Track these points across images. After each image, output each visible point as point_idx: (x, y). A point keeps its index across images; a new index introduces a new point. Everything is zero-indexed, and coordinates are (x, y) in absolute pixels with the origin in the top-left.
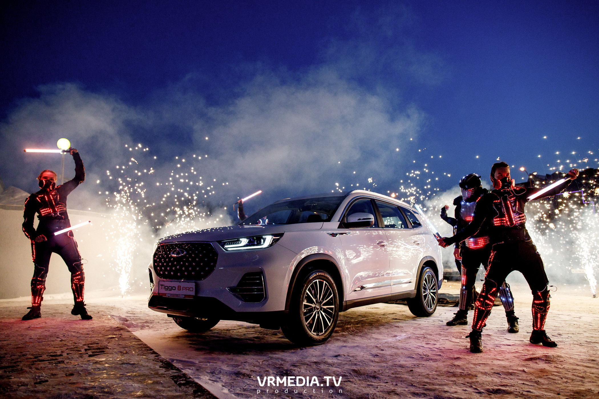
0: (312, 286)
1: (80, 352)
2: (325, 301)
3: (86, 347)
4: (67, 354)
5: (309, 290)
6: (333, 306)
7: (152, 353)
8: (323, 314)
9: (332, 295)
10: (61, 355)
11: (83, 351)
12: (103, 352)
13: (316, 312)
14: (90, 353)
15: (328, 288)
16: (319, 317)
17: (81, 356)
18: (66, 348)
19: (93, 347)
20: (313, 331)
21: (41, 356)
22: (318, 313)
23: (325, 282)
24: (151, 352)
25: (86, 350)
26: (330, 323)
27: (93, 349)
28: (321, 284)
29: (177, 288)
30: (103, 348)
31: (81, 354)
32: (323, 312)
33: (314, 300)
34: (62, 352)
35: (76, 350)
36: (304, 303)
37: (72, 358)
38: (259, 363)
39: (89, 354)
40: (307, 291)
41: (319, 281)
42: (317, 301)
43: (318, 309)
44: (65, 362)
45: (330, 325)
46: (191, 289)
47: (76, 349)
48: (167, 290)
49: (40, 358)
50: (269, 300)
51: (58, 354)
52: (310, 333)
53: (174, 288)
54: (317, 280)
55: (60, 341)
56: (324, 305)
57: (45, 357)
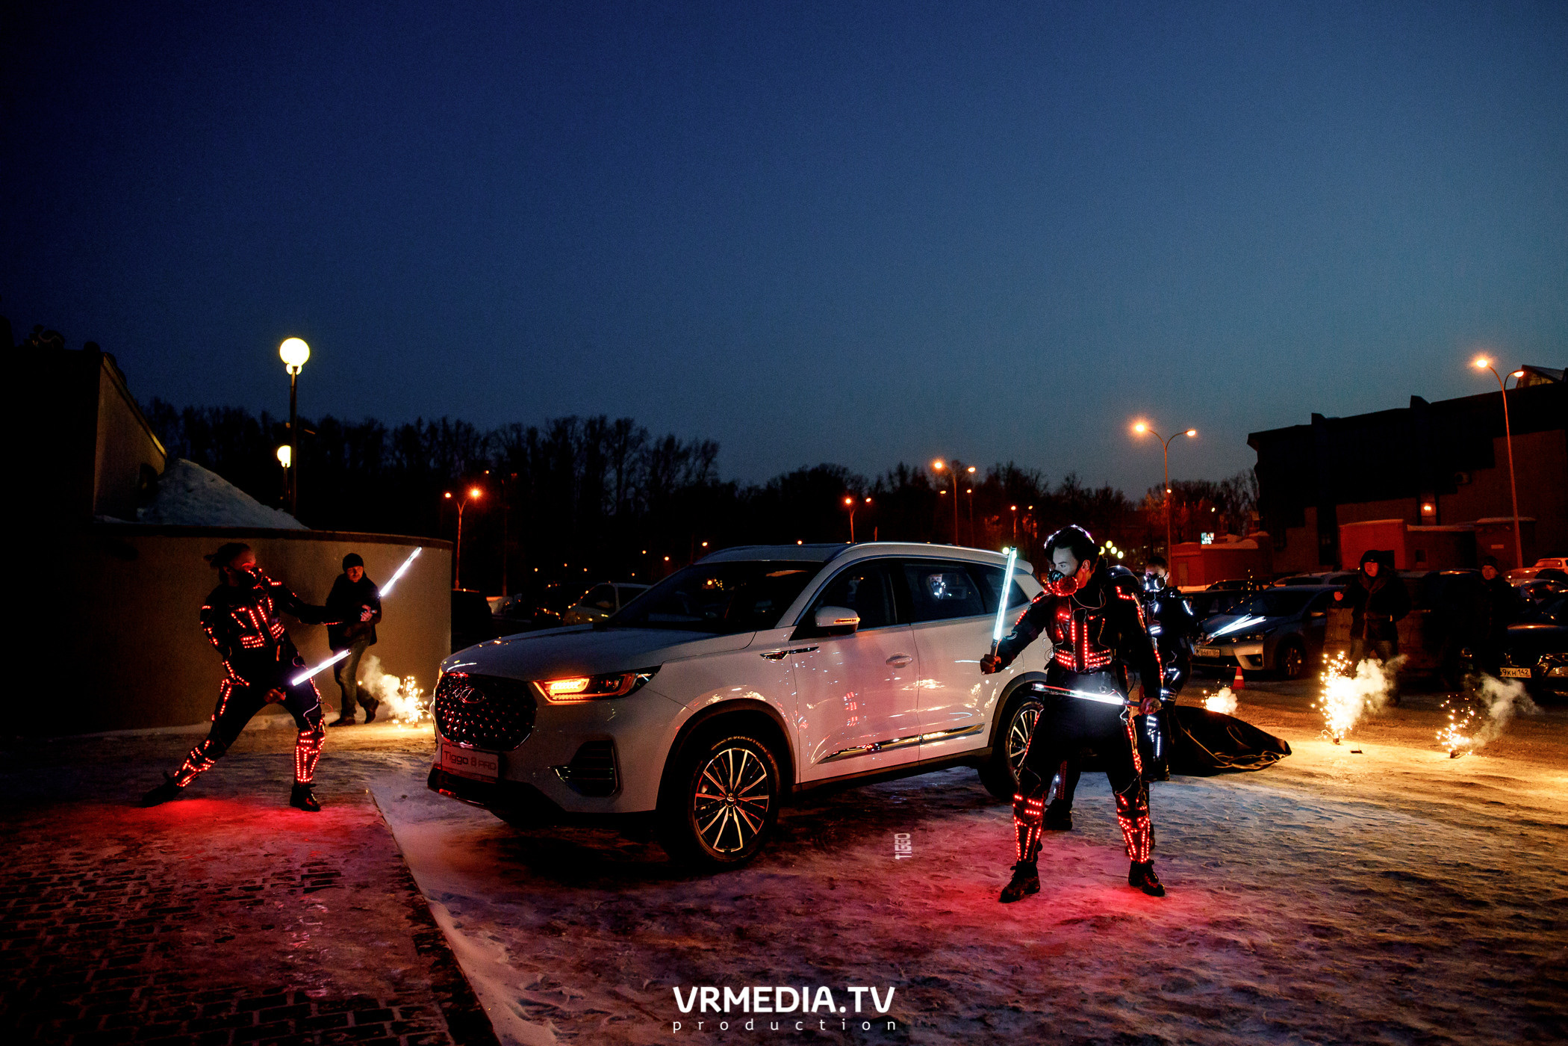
0: (717, 762)
1: (293, 883)
2: (746, 789)
3: (305, 871)
4: (272, 886)
5: (711, 770)
6: (767, 797)
7: (407, 888)
8: (742, 813)
9: (765, 775)
10: (261, 888)
11: (298, 878)
12: (330, 882)
13: (725, 810)
14: (308, 884)
15: (755, 764)
16: (731, 819)
17: (292, 890)
18: (271, 872)
19: (316, 871)
20: (718, 846)
21: (229, 890)
22: (731, 811)
23: (747, 751)
24: (407, 885)
25: (304, 877)
26: (757, 828)
27: (316, 876)
28: (738, 757)
29: (470, 762)
30: (332, 875)
31: (293, 886)
32: (742, 808)
33: (721, 788)
34: (265, 881)
35: (288, 878)
36: (698, 795)
37: (277, 895)
38: (593, 906)
39: (306, 886)
40: (705, 772)
41: (733, 752)
42: (728, 790)
43: (730, 803)
44: (266, 902)
45: (756, 832)
46: (493, 766)
47: (287, 875)
48: (454, 762)
49: (228, 893)
50: (624, 791)
51: (258, 884)
52: (710, 850)
53: (465, 761)
54: (730, 751)
55: (266, 856)
56: (745, 795)
57: (235, 890)
